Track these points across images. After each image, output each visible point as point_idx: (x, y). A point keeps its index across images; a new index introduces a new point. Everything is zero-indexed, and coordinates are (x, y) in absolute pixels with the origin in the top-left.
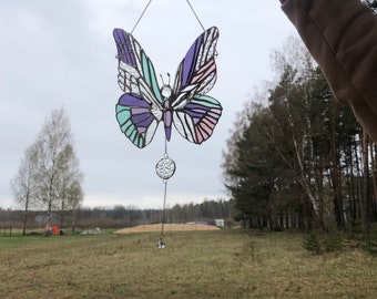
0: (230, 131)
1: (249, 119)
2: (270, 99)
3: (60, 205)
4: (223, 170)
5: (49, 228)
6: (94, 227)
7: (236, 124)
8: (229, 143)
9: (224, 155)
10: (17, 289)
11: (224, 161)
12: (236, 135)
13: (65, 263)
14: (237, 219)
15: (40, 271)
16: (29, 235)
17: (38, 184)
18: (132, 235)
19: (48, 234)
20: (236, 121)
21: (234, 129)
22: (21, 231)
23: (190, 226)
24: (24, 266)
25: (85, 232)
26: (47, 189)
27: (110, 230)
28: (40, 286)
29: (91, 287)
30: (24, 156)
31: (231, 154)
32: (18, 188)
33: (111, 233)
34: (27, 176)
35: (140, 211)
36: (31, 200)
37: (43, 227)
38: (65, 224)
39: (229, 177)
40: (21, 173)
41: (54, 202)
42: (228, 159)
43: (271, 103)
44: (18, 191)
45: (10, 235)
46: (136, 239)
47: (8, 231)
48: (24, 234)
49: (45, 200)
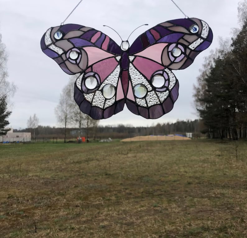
0: (200, 70)
1: (214, 61)
2: (232, 45)
3: (86, 124)
4: (194, 99)
5: (80, 138)
6: (107, 138)
7: (205, 66)
8: (199, 79)
9: (195, 88)
10: (70, 177)
11: (195, 92)
12: (204, 74)
13: (97, 160)
14: (204, 132)
15: (83, 165)
16: (68, 142)
17: (72, 111)
18: (132, 142)
19: (80, 142)
20: (204, 63)
21: (203, 69)
22: (63, 140)
23: (170, 137)
24: (72, 161)
25: (102, 141)
26: (78, 113)
27: (118, 139)
28: (86, 175)
29: (123, 177)
30: (62, 93)
31: (200, 87)
32: (60, 114)
33: (119, 141)
34: (65, 105)
35: (134, 128)
36: (68, 120)
37: (76, 138)
38: (89, 136)
39: (199, 104)
40: (61, 103)
41: (82, 122)
42: (198, 91)
43: (233, 48)
44: (60, 115)
45: (57, 143)
46: (138, 145)
47: (55, 140)
48: (65, 142)
49: (77, 120)
